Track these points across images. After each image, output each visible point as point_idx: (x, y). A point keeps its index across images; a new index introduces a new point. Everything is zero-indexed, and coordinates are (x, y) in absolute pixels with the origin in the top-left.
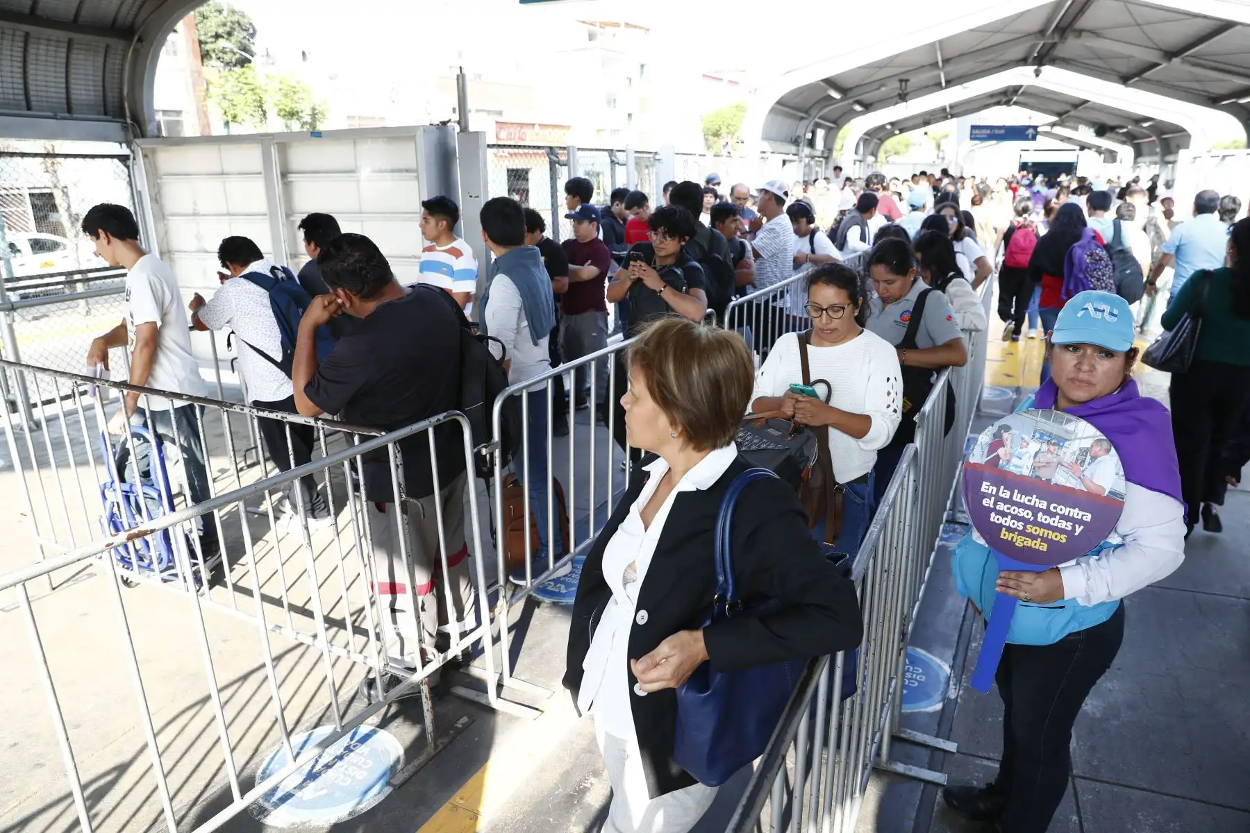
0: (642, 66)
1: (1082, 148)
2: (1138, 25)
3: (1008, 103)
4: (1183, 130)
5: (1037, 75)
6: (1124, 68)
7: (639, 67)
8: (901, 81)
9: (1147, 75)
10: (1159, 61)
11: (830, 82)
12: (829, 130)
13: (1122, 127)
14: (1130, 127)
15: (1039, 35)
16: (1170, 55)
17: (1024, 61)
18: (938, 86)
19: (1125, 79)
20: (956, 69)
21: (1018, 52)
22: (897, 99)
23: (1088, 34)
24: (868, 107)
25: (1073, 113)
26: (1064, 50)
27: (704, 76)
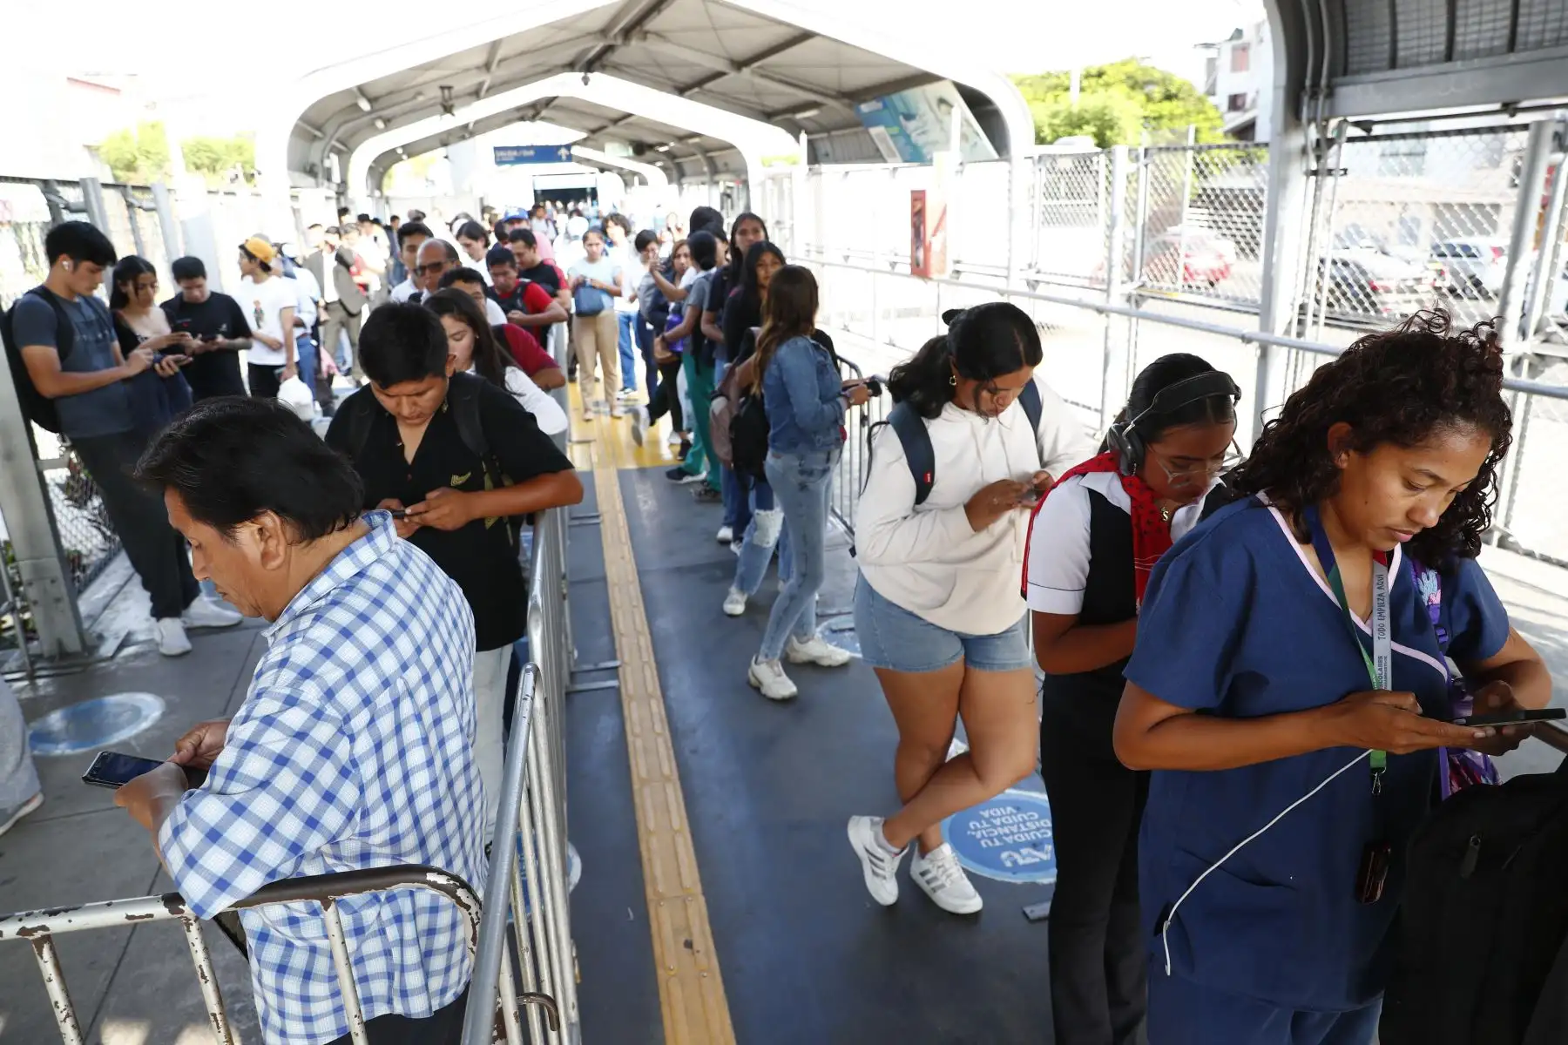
1: (602, 170)
2: (715, 29)
3: (533, 118)
4: (731, 147)
5: (586, 84)
6: (684, 76)
8: (442, 88)
9: (709, 86)
10: (727, 71)
13: (662, 144)
14: (672, 144)
15: (599, 36)
16: (739, 65)
17: (571, 66)
19: (681, 90)
21: (568, 55)
23: (654, 36)
25: (612, 129)
26: (625, 54)
27: (69, 79)
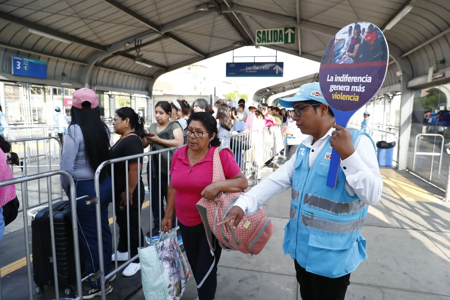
0: (204, 78)
7: (203, 79)
11: (268, 88)
12: (265, 98)
18: (292, 88)
20: (296, 85)
22: (282, 91)
24: (275, 93)
